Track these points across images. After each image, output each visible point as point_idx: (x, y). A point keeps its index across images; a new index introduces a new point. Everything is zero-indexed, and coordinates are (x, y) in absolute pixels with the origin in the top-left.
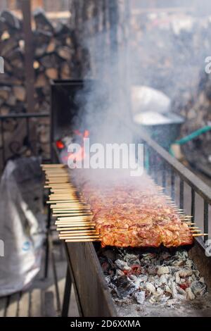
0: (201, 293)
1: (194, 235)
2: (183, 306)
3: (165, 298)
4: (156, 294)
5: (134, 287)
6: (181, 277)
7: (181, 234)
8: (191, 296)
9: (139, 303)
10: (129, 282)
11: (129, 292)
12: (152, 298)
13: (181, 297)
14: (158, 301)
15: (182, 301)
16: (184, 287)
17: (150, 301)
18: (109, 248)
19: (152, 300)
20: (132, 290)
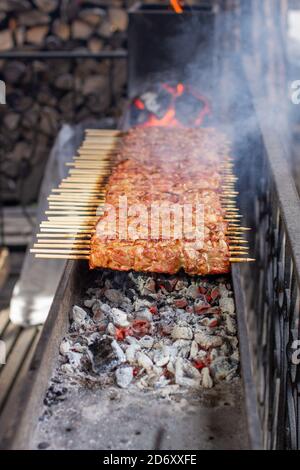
0: (228, 378)
1: (231, 259)
2: (188, 399)
3: (163, 381)
4: (151, 374)
5: (117, 359)
6: (200, 347)
7: (210, 257)
8: (207, 381)
9: (120, 387)
10: (112, 349)
11: (109, 367)
12: (142, 379)
13: (190, 382)
14: (151, 385)
15: (190, 388)
16: (200, 366)
17: (139, 384)
18: (99, 270)
19: (142, 383)
20: (114, 364)
